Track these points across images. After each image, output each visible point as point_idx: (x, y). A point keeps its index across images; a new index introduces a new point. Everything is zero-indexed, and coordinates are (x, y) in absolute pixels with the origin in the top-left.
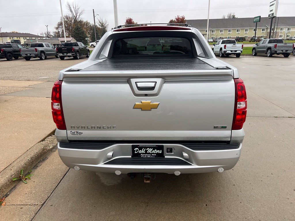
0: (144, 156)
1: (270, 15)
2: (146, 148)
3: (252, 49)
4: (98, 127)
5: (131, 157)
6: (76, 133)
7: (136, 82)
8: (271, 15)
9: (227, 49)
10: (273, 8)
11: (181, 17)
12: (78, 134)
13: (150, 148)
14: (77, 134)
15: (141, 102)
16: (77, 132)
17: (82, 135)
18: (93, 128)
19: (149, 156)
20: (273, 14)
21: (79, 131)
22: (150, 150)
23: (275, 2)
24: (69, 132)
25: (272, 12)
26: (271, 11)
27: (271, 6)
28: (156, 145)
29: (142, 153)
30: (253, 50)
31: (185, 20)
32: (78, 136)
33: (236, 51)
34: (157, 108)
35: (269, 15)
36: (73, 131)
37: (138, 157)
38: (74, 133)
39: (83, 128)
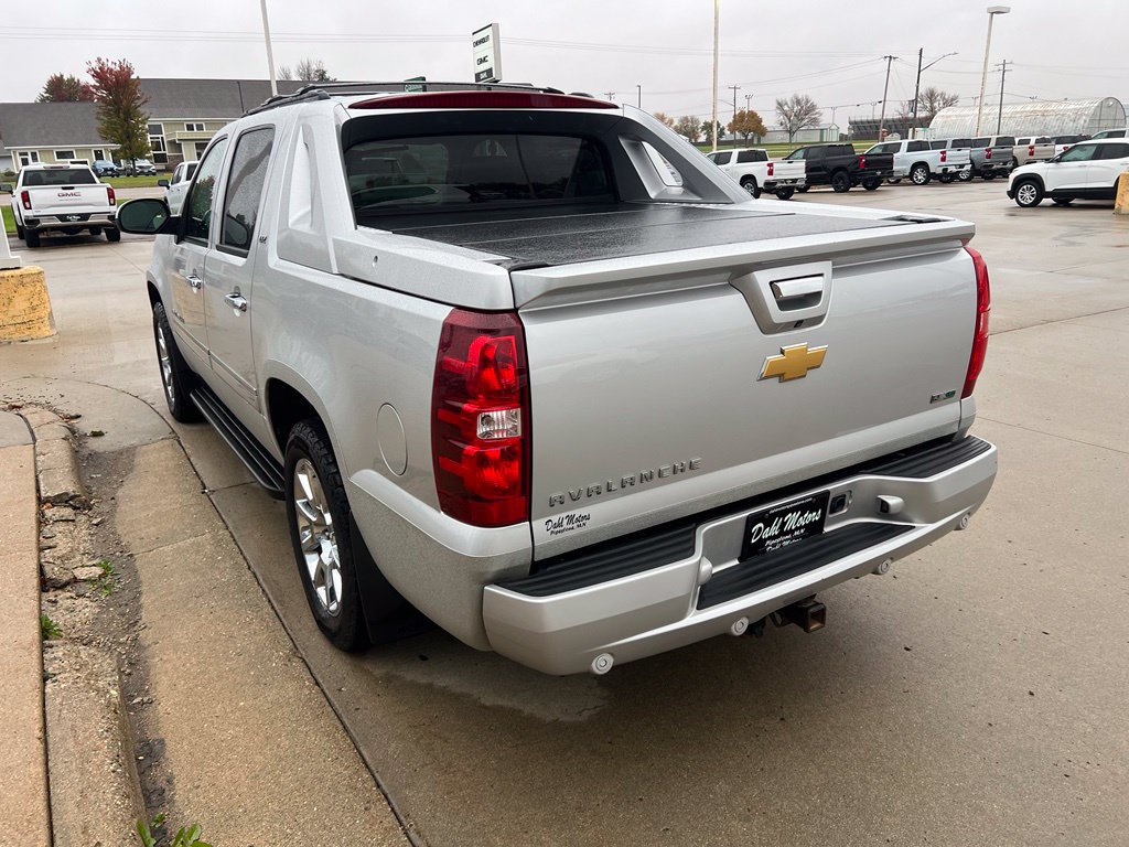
0: (774, 545)
1: (482, 76)
2: (783, 514)
4: (643, 478)
5: (736, 562)
6: (565, 521)
7: (771, 283)
8: (485, 75)
10: (486, 50)
11: (113, 67)
12: (575, 525)
13: (793, 510)
14: (571, 526)
15: (782, 352)
16: (571, 519)
17: (590, 525)
18: (626, 485)
19: (787, 543)
20: (489, 72)
21: (577, 513)
22: (793, 520)
23: (488, 32)
24: (539, 524)
25: (484, 67)
26: (482, 61)
27: (477, 43)
28: (813, 496)
29: (771, 538)
31: (133, 77)
32: (577, 531)
34: (818, 367)
35: (477, 76)
36: (555, 519)
37: (758, 554)
38: (560, 525)
39: (594, 494)
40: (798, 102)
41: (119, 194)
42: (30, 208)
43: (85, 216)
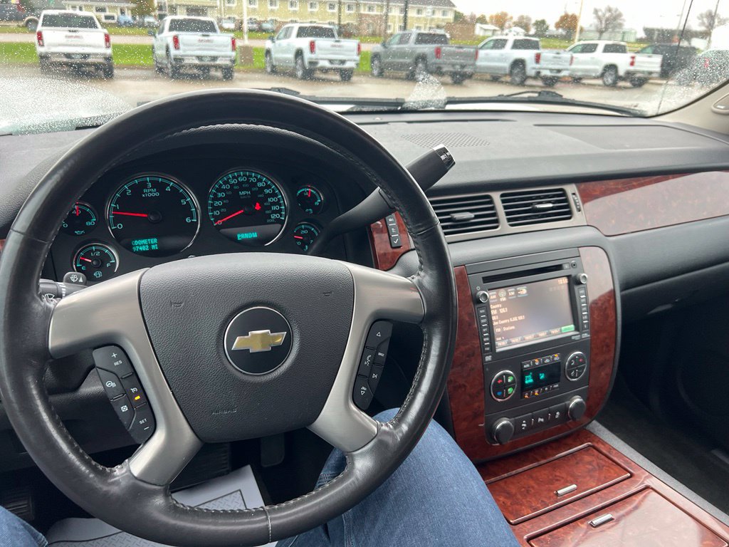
3: (369, 58)
9: (318, 54)
30: (372, 62)
33: (343, 62)
40: (610, 10)
41: (114, 39)
42: (43, 46)
43: (85, 56)
